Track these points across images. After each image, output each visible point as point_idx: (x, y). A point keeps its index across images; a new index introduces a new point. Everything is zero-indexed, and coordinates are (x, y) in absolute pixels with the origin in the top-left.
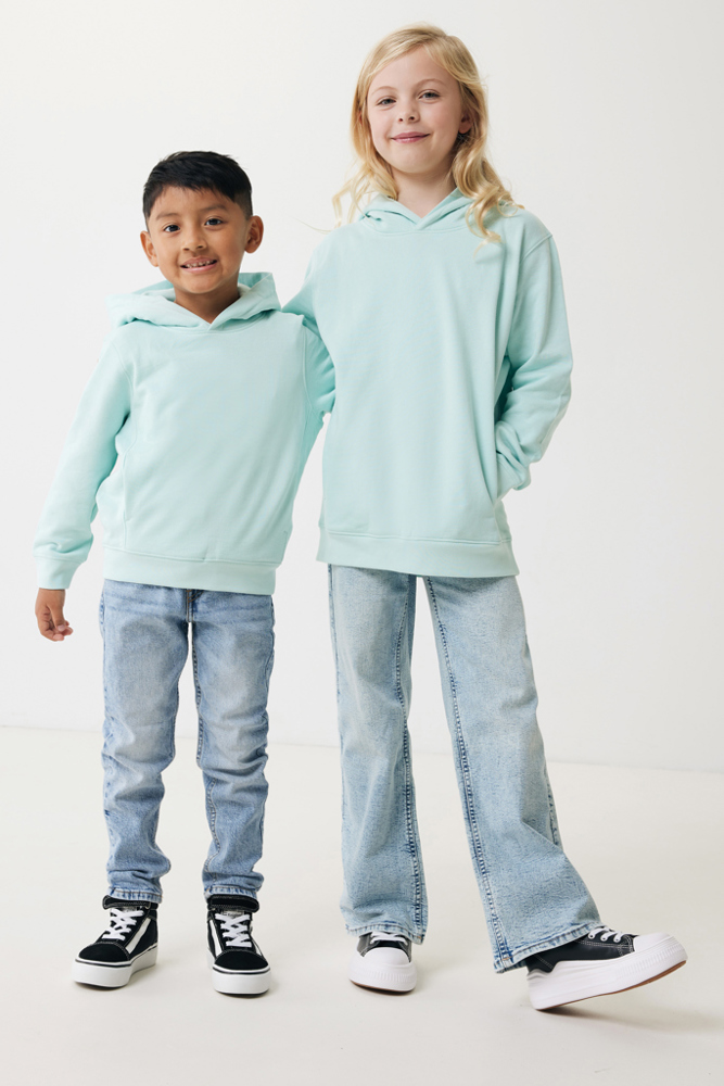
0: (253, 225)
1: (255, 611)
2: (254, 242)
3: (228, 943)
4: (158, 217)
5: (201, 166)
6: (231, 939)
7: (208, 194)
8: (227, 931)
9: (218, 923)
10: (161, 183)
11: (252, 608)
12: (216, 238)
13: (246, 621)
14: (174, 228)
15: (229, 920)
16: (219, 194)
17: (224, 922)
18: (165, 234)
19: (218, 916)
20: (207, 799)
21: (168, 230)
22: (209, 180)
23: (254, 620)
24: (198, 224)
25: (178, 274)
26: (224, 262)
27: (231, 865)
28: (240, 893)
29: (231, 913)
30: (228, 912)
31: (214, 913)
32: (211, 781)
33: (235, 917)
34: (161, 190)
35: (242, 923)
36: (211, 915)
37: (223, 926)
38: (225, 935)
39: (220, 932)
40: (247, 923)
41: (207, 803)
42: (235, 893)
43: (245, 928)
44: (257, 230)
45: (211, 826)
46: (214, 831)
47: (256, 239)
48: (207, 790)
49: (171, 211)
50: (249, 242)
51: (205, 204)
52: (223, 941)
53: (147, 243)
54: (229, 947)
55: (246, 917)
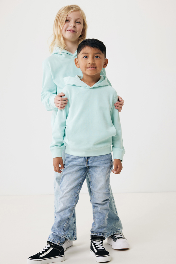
0: (106, 61)
1: (106, 161)
2: (105, 65)
3: (98, 249)
4: (82, 54)
5: (96, 42)
6: (99, 248)
7: (97, 49)
8: (97, 246)
9: (94, 244)
10: (84, 45)
11: (105, 160)
12: (97, 62)
13: (103, 164)
14: (86, 57)
15: (97, 243)
16: (100, 50)
17: (96, 243)
18: (83, 59)
19: (94, 242)
20: (93, 211)
21: (84, 57)
22: (97, 46)
23: (105, 163)
24: (93, 57)
25: (85, 70)
26: (98, 68)
27: (99, 230)
28: (100, 235)
29: (98, 241)
30: (97, 241)
31: (93, 241)
32: (94, 207)
33: (98, 242)
34: (84, 47)
35: (100, 243)
36: (92, 242)
37: (96, 244)
38: (97, 247)
39: (95, 246)
40: (102, 243)
41: (93, 212)
42: (99, 235)
43: (101, 244)
44: (106, 62)
45: (94, 219)
46: (94, 220)
47: (106, 65)
48: (93, 209)
49: (86, 53)
50: (104, 65)
51: (96, 52)
52: (97, 248)
53: (76, 61)
54: (99, 250)
55: (102, 242)
